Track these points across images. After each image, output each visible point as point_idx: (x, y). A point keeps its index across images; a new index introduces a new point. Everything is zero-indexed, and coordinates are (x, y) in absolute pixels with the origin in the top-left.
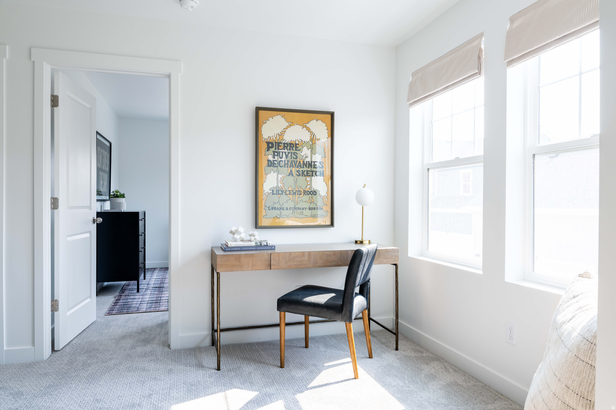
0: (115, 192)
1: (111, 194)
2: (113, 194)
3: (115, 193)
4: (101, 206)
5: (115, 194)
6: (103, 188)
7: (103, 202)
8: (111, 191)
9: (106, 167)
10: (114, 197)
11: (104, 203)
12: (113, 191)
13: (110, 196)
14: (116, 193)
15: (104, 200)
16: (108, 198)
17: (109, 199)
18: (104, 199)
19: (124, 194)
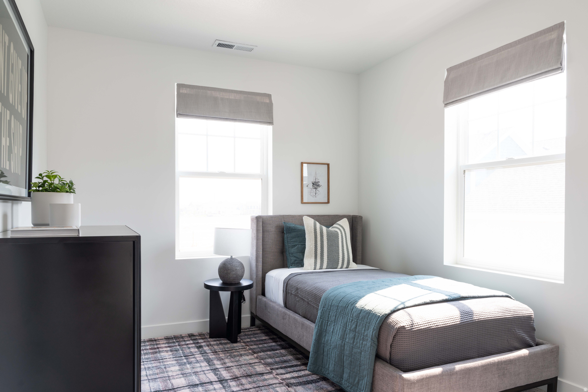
0: (47, 176)
1: (34, 180)
2: (41, 181)
3: (45, 179)
4: (5, 217)
5: (45, 182)
6: (9, 160)
7: (9, 204)
8: (35, 174)
9: (21, 105)
10: (42, 191)
11: (15, 206)
12: (40, 175)
13: (30, 187)
14: (49, 181)
15: (14, 199)
16: (24, 193)
17: (29, 195)
18: (13, 194)
19: (71, 183)
